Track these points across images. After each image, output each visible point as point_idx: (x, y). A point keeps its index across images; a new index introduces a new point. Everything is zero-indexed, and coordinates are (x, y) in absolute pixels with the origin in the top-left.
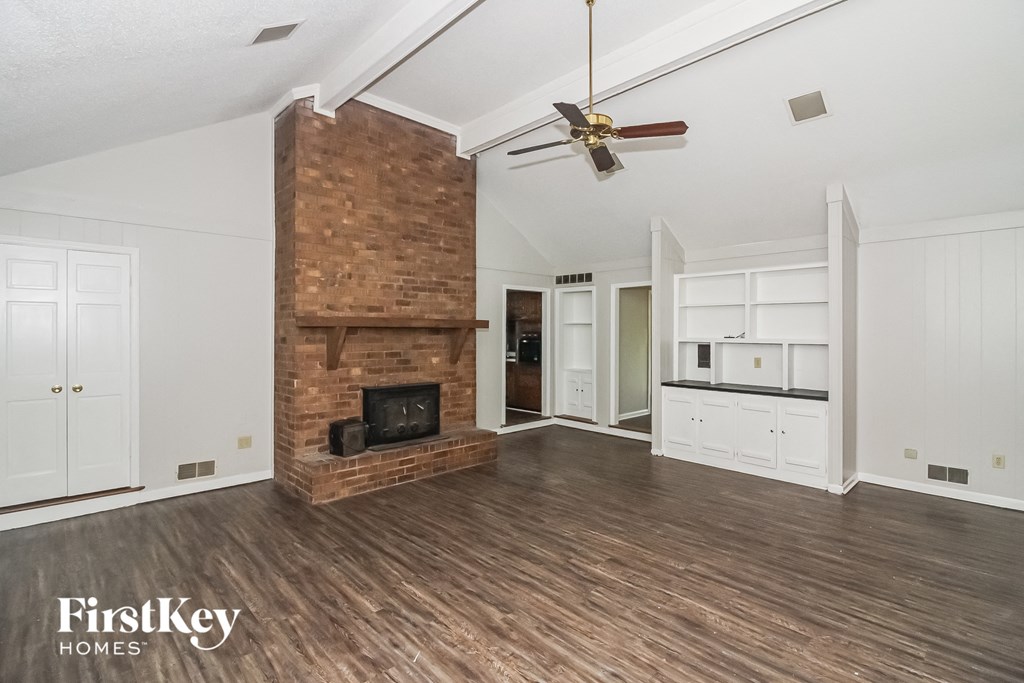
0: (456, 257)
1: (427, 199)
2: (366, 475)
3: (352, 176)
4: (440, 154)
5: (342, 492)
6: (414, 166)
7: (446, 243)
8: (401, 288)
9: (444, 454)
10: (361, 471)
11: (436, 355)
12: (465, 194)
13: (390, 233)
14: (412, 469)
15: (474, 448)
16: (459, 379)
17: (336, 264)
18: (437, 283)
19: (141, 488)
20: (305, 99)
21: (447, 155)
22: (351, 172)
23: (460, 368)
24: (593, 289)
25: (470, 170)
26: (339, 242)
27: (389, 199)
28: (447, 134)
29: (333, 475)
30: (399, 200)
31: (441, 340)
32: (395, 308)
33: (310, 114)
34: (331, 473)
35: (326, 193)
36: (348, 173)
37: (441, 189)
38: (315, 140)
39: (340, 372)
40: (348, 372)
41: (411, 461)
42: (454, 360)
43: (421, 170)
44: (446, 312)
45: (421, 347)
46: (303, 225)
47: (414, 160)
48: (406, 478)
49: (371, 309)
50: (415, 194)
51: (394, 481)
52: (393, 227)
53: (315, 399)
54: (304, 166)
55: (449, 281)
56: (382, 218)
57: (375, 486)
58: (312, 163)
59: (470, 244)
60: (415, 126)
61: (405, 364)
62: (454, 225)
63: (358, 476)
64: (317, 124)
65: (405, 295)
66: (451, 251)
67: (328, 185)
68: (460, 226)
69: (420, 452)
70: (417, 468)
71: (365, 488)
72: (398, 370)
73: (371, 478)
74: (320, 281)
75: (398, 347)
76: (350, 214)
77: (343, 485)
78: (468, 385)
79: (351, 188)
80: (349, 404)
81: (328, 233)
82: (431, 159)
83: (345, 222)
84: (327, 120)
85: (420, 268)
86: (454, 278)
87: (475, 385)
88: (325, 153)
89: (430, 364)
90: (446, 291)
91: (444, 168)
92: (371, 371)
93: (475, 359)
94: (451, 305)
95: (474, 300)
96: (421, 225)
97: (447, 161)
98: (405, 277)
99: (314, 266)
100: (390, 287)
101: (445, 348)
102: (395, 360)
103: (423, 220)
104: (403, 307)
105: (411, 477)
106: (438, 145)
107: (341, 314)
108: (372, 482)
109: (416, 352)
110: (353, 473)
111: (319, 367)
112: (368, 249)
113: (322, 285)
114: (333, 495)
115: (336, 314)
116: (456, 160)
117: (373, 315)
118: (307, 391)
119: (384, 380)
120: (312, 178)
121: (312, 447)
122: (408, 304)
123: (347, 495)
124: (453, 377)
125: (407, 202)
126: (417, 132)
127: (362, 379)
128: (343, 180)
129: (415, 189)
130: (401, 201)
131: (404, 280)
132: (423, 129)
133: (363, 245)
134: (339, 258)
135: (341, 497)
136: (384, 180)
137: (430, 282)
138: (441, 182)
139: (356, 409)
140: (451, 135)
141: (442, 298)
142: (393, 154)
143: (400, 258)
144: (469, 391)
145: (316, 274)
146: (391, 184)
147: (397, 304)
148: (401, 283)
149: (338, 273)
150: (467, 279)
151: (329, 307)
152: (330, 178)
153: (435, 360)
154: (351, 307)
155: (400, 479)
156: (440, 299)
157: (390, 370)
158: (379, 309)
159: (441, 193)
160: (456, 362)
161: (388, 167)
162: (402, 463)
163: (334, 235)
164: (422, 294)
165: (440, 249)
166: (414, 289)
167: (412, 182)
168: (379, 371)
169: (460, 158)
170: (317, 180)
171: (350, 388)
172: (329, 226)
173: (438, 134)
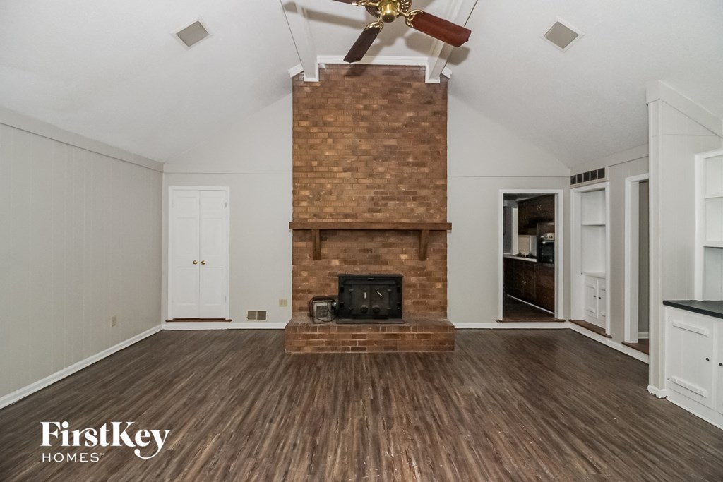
0: (426, 170)
1: (395, 125)
2: (324, 340)
3: (332, 120)
4: (410, 85)
5: (306, 348)
6: (384, 102)
7: (415, 158)
8: (372, 199)
9: (395, 336)
10: (320, 336)
11: (404, 253)
12: (435, 113)
13: (363, 158)
14: (364, 343)
15: (426, 336)
16: (428, 274)
17: (321, 185)
18: (405, 193)
19: (230, 321)
20: (299, 74)
21: (416, 84)
22: (332, 118)
23: (429, 264)
24: (607, 186)
25: (440, 92)
26: (322, 169)
27: (363, 131)
28: (415, 67)
29: (300, 335)
30: (370, 130)
31: (410, 240)
32: (367, 215)
33: (302, 84)
34: (298, 333)
35: (313, 136)
36: (329, 119)
37: (411, 114)
38: (305, 101)
39: (322, 262)
40: (329, 262)
41: (364, 336)
42: (423, 257)
43: (389, 102)
44: (415, 217)
45: (391, 245)
46: (298, 160)
47: (384, 96)
48: (358, 349)
49: (347, 216)
50: (386, 123)
51: (348, 349)
52: (366, 152)
53: (306, 280)
54: (298, 121)
55: (418, 191)
56: (356, 147)
57: (332, 350)
58: (304, 116)
59: (440, 156)
60: (385, 68)
61: (377, 260)
62: (423, 142)
63: (318, 340)
64: (307, 89)
65: (376, 204)
66: (420, 165)
67: (315, 130)
68: (429, 142)
69: (372, 330)
70: (370, 343)
71: (323, 349)
72: (370, 263)
73: (329, 343)
74: (309, 198)
75: (370, 245)
76: (331, 148)
77: (308, 344)
78: (438, 280)
79: (332, 129)
80: (330, 286)
81: (315, 163)
82: (401, 92)
83: (327, 154)
84: (314, 85)
85: (389, 181)
86: (424, 187)
87: (445, 281)
88: (313, 108)
89: (400, 259)
90: (414, 199)
91: (413, 96)
92: (346, 262)
93: (445, 257)
94: (420, 211)
95: (445, 205)
96: (390, 147)
97: (415, 89)
98: (375, 190)
99: (305, 188)
100: (363, 199)
101: (413, 247)
102: (367, 255)
103: (393, 142)
104: (374, 214)
105: (364, 349)
106: (407, 79)
107: (324, 220)
108: (329, 346)
109: (385, 250)
110: (314, 337)
111: (309, 257)
112: (345, 171)
113: (311, 201)
114: (299, 349)
115: (320, 220)
116: (425, 86)
117: (349, 220)
118: (300, 274)
119: (357, 270)
120: (304, 127)
121: (303, 312)
122: (378, 211)
123: (310, 352)
124: (422, 271)
125: (378, 131)
126: (386, 73)
127: (339, 267)
128: (326, 124)
129: (384, 119)
130: (372, 131)
131: (375, 193)
132: (392, 69)
133: (341, 169)
134: (322, 181)
135: (306, 352)
136: (358, 117)
137: (400, 192)
138: (410, 108)
139: (333, 289)
140: (420, 67)
141: (410, 204)
142: (365, 96)
143: (371, 175)
144: (439, 286)
145: (307, 193)
146: (364, 119)
147: (369, 212)
148: (372, 195)
149: (322, 191)
150: (437, 187)
151: (316, 216)
152: (315, 124)
153: (403, 257)
154: (331, 215)
155: (353, 349)
156: (409, 206)
157: (363, 263)
158: (355, 216)
159: (411, 118)
160: (424, 259)
161: (362, 106)
162: (354, 336)
163: (320, 165)
164: (391, 203)
165: (408, 164)
166: (383, 199)
167: (383, 113)
168: (354, 263)
169: (429, 84)
170: (307, 128)
171: (330, 274)
172: (315, 158)
173: (407, 69)
